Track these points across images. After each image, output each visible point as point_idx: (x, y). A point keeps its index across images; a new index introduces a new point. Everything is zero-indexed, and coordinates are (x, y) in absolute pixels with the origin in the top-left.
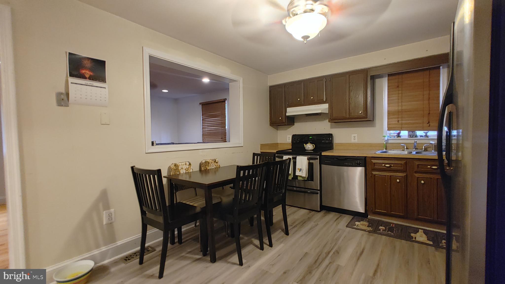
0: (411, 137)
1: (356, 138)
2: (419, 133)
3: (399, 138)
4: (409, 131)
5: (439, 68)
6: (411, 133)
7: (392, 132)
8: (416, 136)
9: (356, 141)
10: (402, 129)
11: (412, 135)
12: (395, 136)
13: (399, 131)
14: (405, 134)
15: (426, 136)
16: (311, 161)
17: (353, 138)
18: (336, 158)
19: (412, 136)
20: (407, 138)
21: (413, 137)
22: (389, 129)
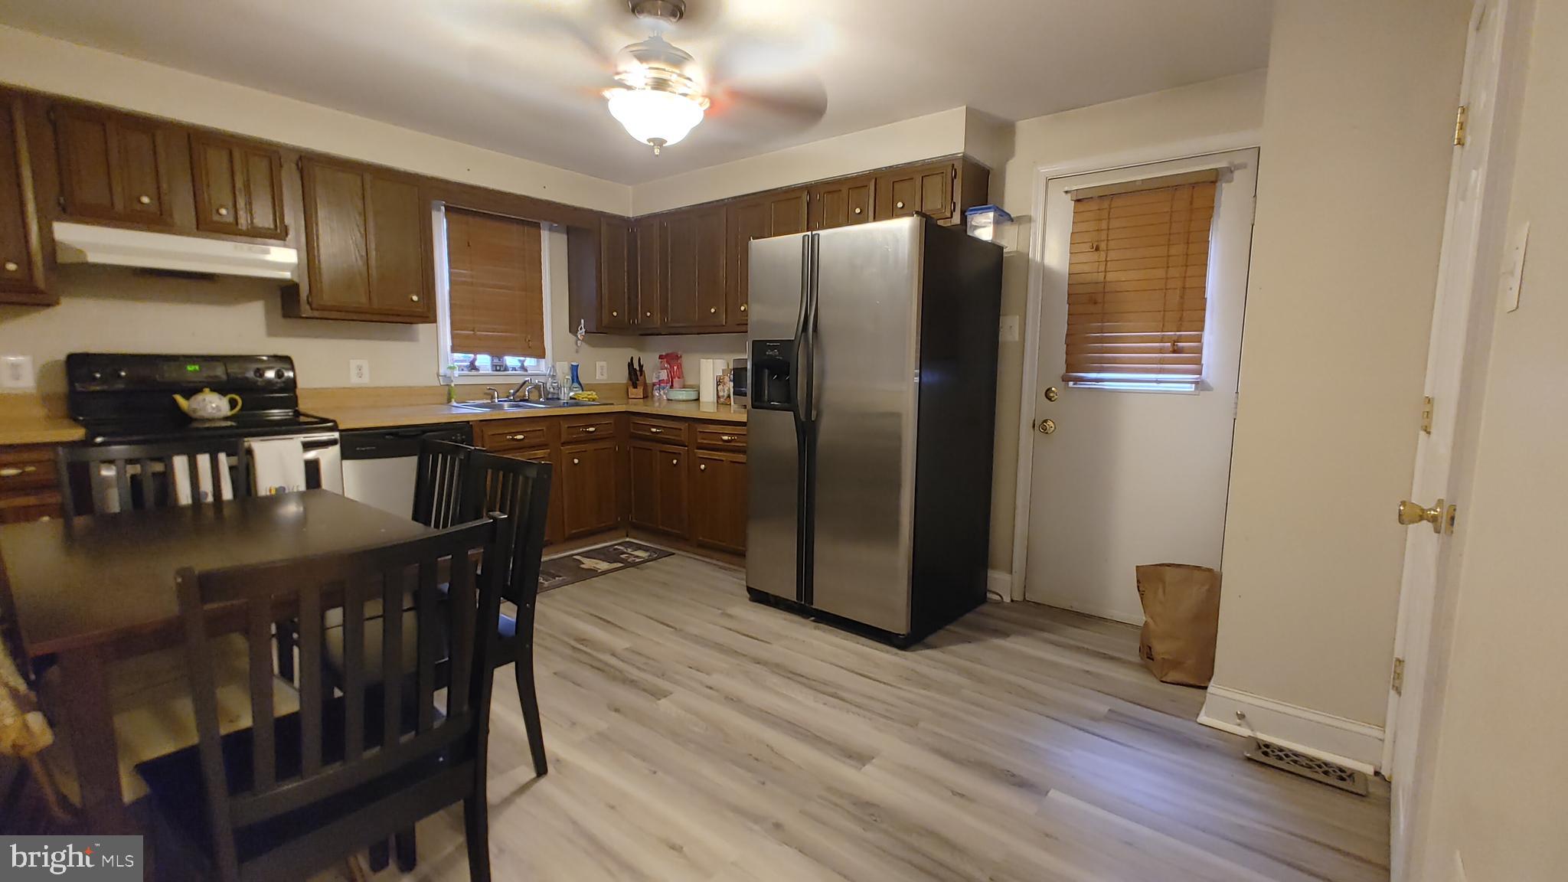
0: (497, 370)
1: (366, 371)
2: (511, 361)
3: (474, 373)
4: (493, 356)
5: (538, 226)
6: (496, 361)
7: (458, 356)
8: (506, 369)
9: (366, 381)
10: (476, 351)
11: (500, 367)
12: (464, 366)
13: (472, 356)
14: (484, 361)
15: (523, 368)
16: (311, 455)
17: (354, 372)
18: (391, 434)
19: (498, 368)
20: (490, 372)
21: (499, 370)
22: (454, 350)
